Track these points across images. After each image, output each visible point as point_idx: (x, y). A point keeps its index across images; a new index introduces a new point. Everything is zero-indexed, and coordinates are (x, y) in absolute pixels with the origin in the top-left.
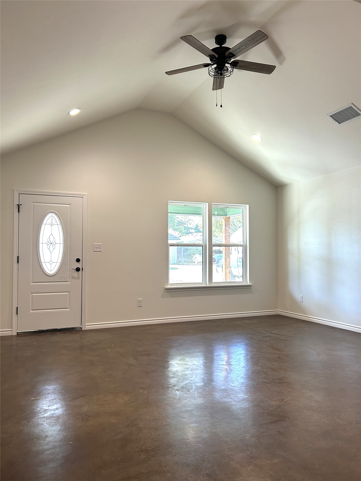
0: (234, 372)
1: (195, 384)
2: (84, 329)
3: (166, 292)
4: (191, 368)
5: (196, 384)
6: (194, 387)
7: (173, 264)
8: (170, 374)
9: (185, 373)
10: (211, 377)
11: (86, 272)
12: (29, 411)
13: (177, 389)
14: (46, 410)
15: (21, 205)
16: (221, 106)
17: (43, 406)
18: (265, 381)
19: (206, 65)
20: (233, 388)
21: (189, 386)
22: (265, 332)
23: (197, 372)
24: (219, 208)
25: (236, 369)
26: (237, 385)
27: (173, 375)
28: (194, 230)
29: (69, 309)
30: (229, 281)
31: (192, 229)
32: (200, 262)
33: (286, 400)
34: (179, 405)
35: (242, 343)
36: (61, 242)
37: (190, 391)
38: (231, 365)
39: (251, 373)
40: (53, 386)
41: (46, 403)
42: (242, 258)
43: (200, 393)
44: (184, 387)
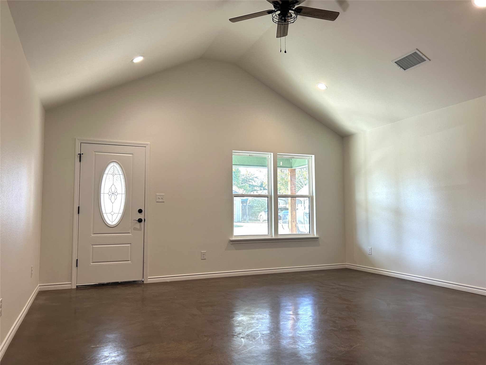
0: (301, 321)
1: (260, 332)
2: (146, 282)
3: (231, 244)
4: (256, 318)
5: (262, 332)
6: (260, 335)
7: (238, 222)
8: (235, 323)
9: (251, 322)
10: (277, 325)
11: (149, 224)
12: (89, 357)
13: (243, 336)
14: (106, 357)
15: (83, 154)
16: (285, 52)
17: (103, 353)
18: (334, 329)
19: (270, 12)
20: (300, 336)
21: (255, 334)
22: (332, 284)
23: (263, 322)
24: (284, 158)
25: (303, 318)
26: (305, 333)
27: (238, 324)
28: (259, 188)
29: (130, 262)
30: (296, 233)
31: (257, 187)
32: (265, 220)
33: (355, 346)
34: (244, 352)
35: (309, 295)
36: (123, 193)
37: (255, 339)
38: (298, 314)
39: (319, 322)
40: (114, 335)
41: (107, 351)
42: (308, 214)
43: (266, 340)
44: (249, 335)
